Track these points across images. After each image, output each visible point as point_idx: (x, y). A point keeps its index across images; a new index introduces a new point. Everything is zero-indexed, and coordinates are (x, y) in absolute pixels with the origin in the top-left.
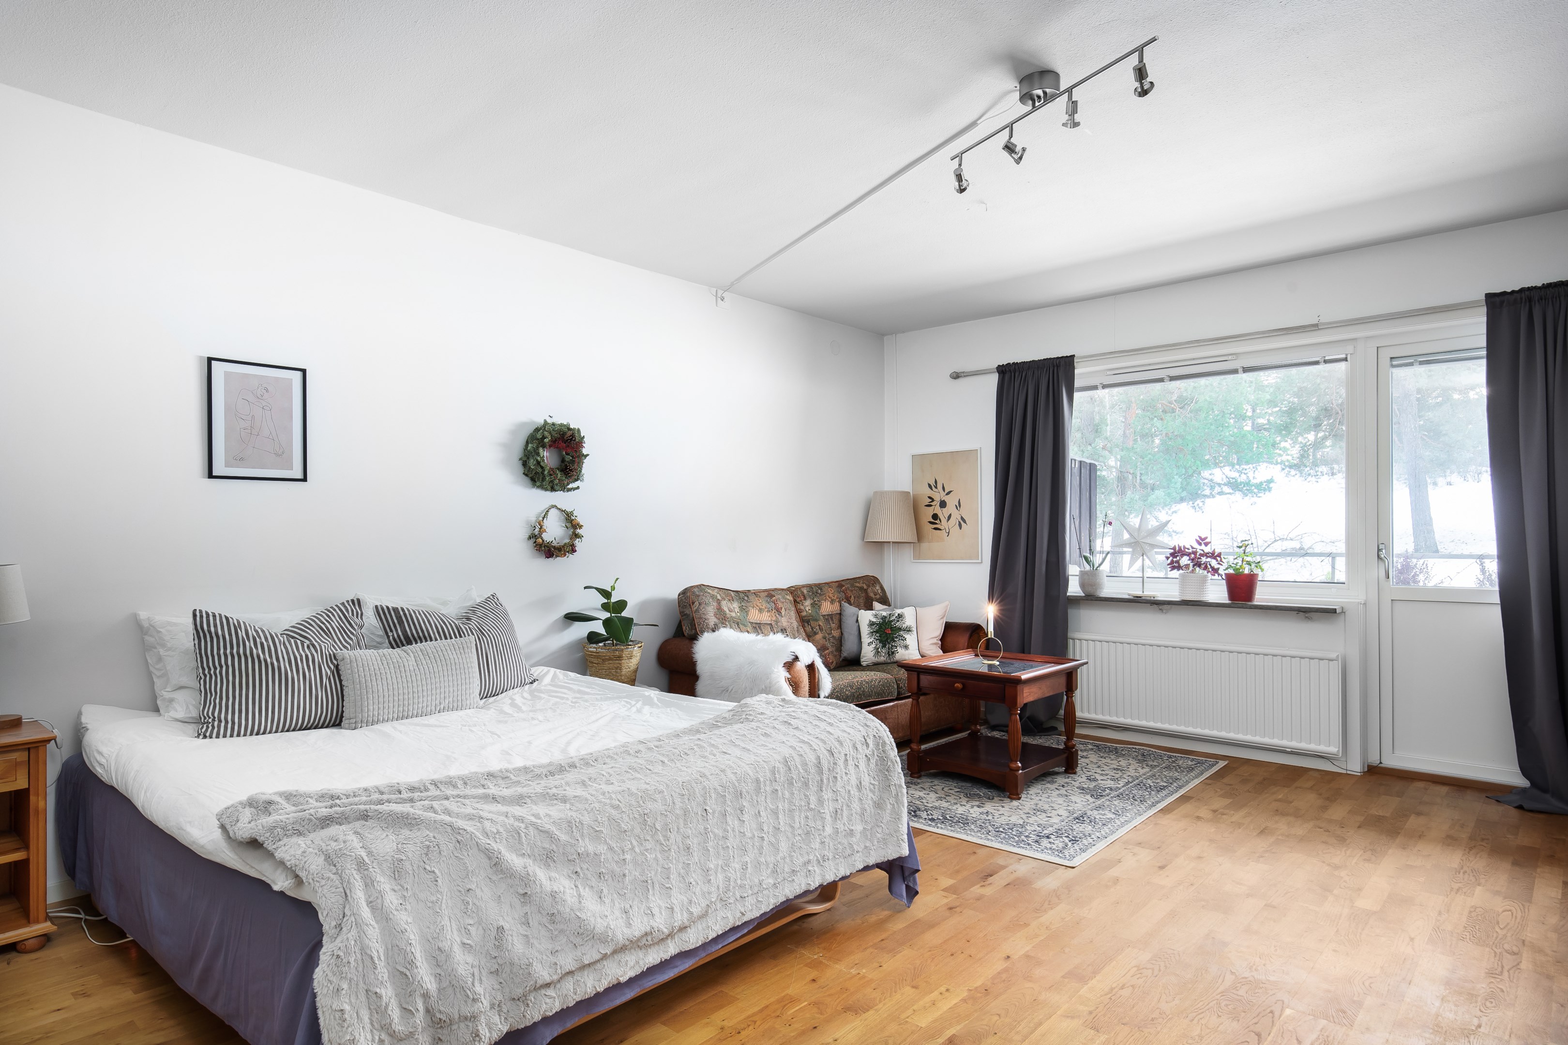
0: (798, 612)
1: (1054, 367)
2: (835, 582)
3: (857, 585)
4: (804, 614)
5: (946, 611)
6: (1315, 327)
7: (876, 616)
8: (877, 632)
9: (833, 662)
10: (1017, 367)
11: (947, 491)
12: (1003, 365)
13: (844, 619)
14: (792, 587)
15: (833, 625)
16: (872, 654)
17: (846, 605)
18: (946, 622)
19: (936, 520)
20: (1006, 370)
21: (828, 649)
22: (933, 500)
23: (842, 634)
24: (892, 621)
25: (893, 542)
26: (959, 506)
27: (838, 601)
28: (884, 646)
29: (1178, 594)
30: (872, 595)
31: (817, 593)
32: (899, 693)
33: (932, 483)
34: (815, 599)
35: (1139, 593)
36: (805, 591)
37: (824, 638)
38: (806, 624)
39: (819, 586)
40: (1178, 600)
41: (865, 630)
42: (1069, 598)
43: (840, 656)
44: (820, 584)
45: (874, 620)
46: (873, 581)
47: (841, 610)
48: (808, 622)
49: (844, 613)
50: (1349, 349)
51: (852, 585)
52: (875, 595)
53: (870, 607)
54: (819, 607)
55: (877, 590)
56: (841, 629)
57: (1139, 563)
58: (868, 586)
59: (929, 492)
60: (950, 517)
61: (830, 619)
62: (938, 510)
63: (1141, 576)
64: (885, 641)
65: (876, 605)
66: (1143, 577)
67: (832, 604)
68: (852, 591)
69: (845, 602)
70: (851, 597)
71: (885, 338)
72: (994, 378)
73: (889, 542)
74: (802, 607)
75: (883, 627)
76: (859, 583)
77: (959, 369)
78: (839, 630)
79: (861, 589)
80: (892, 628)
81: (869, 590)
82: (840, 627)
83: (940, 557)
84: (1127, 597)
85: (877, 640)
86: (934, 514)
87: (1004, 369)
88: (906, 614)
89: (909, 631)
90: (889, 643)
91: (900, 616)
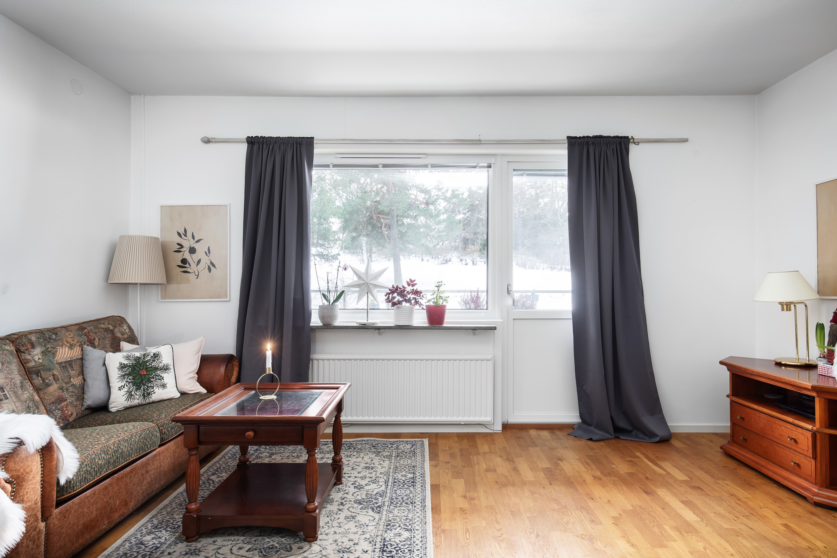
0: (23, 363)
1: (297, 144)
2: (74, 325)
3: (102, 326)
4: (32, 364)
5: (201, 346)
6: (478, 142)
7: (128, 358)
8: (129, 375)
9: (72, 414)
10: (265, 140)
11: (196, 240)
12: (252, 137)
13: (87, 364)
14: (14, 334)
15: (72, 373)
16: (124, 398)
17: (90, 348)
18: (202, 355)
19: (186, 264)
20: (255, 142)
21: (66, 400)
22: (182, 247)
23: (84, 380)
24: (147, 361)
25: (141, 284)
26: (208, 252)
27: (80, 346)
28: (138, 388)
29: (393, 320)
30: (119, 335)
31: (50, 338)
32: (162, 439)
33: (182, 232)
34: (48, 346)
35: (364, 321)
36: (33, 338)
37: (61, 388)
38: (34, 376)
39: (54, 331)
40: (393, 325)
41: (114, 374)
42: (312, 328)
43: (82, 405)
44: (54, 329)
45: (126, 362)
46: (121, 321)
47: (82, 355)
48: (38, 373)
49: (86, 358)
50: (492, 160)
51: (96, 327)
52: (122, 335)
53: (116, 349)
54: (54, 354)
55: (125, 330)
56: (83, 375)
57: (365, 298)
58: (115, 327)
59: (178, 240)
60: (199, 262)
61: (68, 366)
62: (187, 255)
63: (366, 308)
64: (140, 383)
65: (125, 345)
66: (367, 309)
67: (72, 349)
68: (96, 333)
69: (88, 345)
70: (95, 339)
71: (132, 97)
72: (244, 148)
73: (137, 284)
74: (29, 357)
75: (137, 369)
76: (104, 324)
77: (210, 135)
78: (81, 377)
79: (107, 330)
80: (147, 368)
81: (116, 330)
82: (82, 373)
83: (189, 296)
84: (355, 325)
85: (130, 383)
86: (183, 259)
87: (253, 140)
88: (162, 353)
89: (167, 369)
90: (144, 385)
91: (156, 356)
